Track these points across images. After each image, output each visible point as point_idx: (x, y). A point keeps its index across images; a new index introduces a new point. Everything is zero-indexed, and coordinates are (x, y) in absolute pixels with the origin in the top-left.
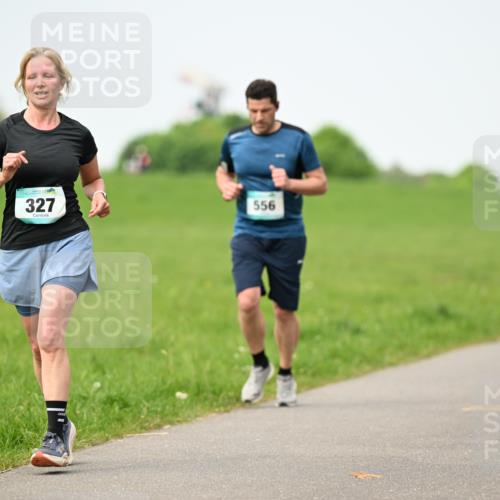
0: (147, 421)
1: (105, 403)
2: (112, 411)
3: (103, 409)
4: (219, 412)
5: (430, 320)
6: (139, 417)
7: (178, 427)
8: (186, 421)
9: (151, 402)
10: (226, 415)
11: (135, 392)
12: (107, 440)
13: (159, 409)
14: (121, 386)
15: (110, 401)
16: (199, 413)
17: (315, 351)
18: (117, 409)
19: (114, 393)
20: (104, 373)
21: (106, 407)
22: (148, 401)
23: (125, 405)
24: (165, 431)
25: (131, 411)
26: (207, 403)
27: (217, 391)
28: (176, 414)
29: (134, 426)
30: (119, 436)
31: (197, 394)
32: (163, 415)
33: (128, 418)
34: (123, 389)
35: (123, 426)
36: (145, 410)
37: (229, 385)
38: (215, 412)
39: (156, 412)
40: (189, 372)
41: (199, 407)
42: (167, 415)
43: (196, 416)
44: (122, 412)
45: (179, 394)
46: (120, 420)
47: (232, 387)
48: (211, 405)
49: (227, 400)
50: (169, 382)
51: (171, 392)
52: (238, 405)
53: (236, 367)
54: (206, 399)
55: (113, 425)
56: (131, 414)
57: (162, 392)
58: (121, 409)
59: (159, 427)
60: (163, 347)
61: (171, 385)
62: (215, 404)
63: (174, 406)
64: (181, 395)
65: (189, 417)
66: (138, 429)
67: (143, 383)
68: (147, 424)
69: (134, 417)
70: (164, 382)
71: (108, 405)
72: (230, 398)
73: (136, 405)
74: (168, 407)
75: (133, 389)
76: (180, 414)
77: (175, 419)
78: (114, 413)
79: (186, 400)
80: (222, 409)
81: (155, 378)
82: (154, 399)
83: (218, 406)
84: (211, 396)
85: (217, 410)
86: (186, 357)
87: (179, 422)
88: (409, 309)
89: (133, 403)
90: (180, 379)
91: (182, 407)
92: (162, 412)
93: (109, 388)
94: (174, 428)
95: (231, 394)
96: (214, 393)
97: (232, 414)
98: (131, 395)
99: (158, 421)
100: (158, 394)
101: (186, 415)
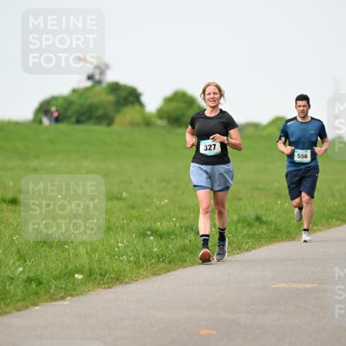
0: (55, 294)
1: (26, 282)
2: (31, 288)
3: (25, 286)
4: (105, 288)
5: (250, 225)
6: (50, 292)
7: (76, 298)
8: (81, 294)
9: (58, 280)
10: (109, 290)
11: (46, 274)
12: (27, 307)
13: (63, 286)
14: (37, 271)
15: (29, 280)
16: (91, 289)
17: (170, 246)
18: (34, 286)
19: (32, 275)
20: (25, 261)
21: (26, 284)
22: (56, 280)
23: (40, 283)
24: (68, 301)
25: (44, 287)
26: (96, 281)
27: (103, 273)
28: (75, 290)
29: (46, 298)
30: (36, 305)
31: (90, 276)
32: (66, 290)
33: (42, 293)
34: (38, 273)
35: (38, 297)
36: (53, 286)
37: (111, 269)
38: (102, 288)
39: (61, 288)
40: (84, 260)
41: (91, 285)
42: (68, 290)
43: (89, 291)
44: (38, 288)
45: (76, 276)
46: (36, 293)
47: (113, 270)
48: (100, 283)
49: (110, 280)
50: (70, 267)
51: (71, 274)
52: (118, 283)
53: (116, 257)
54: (95, 279)
55: (32, 297)
56: (43, 290)
57: (65, 274)
58: (37, 286)
59: (63, 298)
60: (65, 244)
61: (72, 269)
62: (101, 282)
63: (74, 284)
64: (78, 276)
65: (84, 291)
66: (49, 300)
67: (52, 268)
68: (55, 297)
69: (46, 291)
70: (67, 268)
71: (28, 283)
72: (112, 278)
73: (47, 283)
74: (69, 285)
75: (45, 272)
76: (78, 290)
77: (74, 293)
78: (32, 289)
79: (81, 280)
80: (107, 286)
81: (60, 265)
82: (60, 279)
83: (104, 284)
84: (99, 277)
85: (103, 286)
86: (82, 250)
87: (77, 295)
88: (236, 218)
89: (45, 282)
90: (78, 265)
91: (79, 285)
92: (65, 288)
93: (29, 272)
94: (73, 299)
95: (113, 276)
96: (101, 275)
97: (113, 289)
98: (44, 276)
99: (62, 294)
100: (62, 275)
101: (82, 290)
